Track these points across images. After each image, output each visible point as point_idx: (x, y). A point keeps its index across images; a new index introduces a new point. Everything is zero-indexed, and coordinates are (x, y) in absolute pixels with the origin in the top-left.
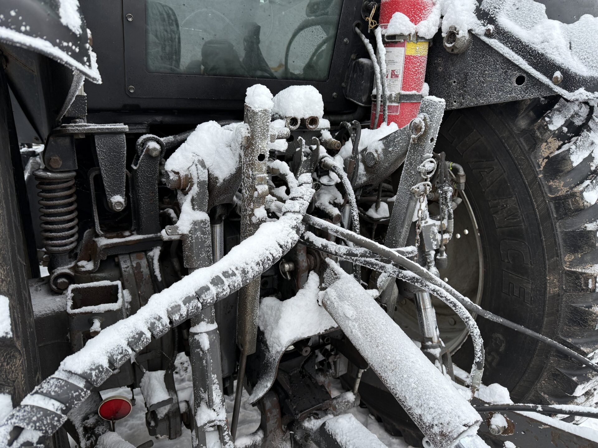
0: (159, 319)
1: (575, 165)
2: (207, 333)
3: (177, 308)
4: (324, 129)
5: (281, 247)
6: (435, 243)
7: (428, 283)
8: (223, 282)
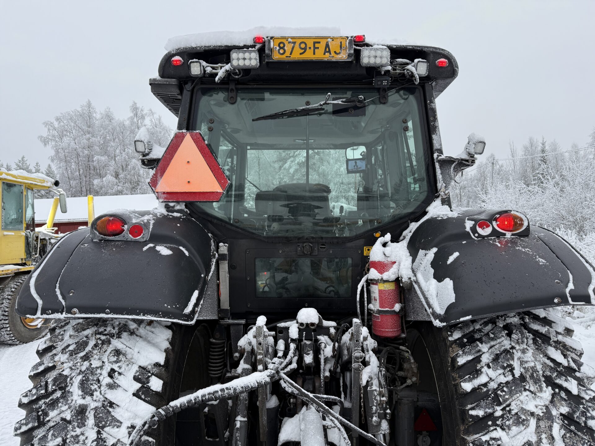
0: (198, 397)
1: (459, 364)
2: (241, 421)
3: (204, 396)
4: (331, 327)
5: (257, 383)
6: (376, 402)
7: (329, 415)
8: (224, 391)
